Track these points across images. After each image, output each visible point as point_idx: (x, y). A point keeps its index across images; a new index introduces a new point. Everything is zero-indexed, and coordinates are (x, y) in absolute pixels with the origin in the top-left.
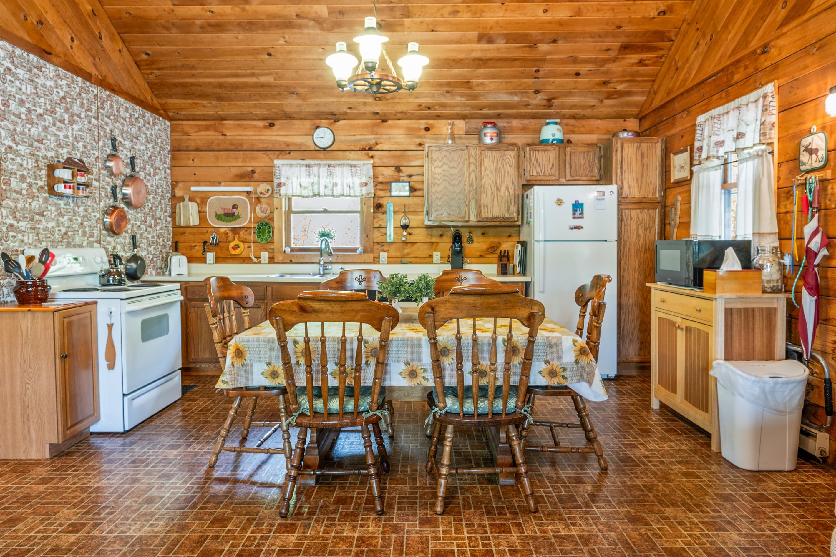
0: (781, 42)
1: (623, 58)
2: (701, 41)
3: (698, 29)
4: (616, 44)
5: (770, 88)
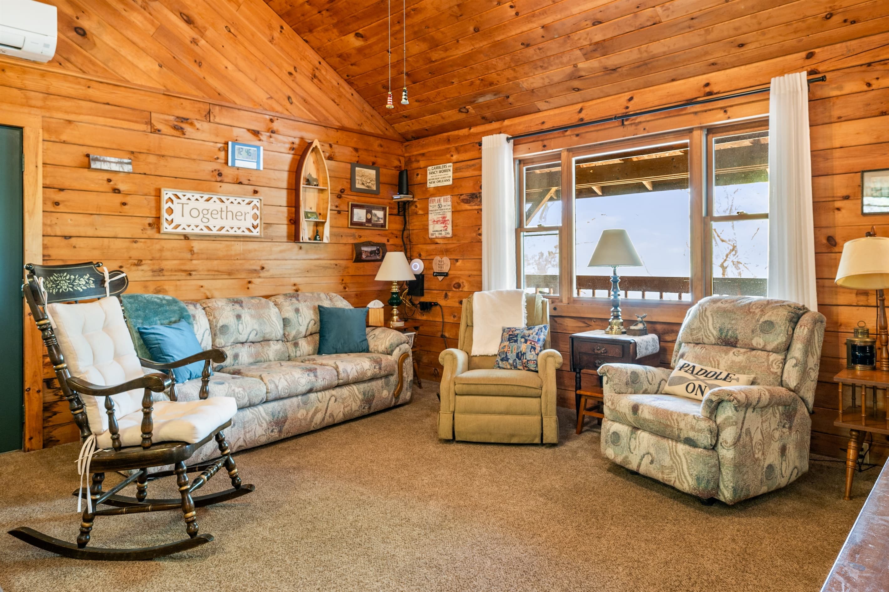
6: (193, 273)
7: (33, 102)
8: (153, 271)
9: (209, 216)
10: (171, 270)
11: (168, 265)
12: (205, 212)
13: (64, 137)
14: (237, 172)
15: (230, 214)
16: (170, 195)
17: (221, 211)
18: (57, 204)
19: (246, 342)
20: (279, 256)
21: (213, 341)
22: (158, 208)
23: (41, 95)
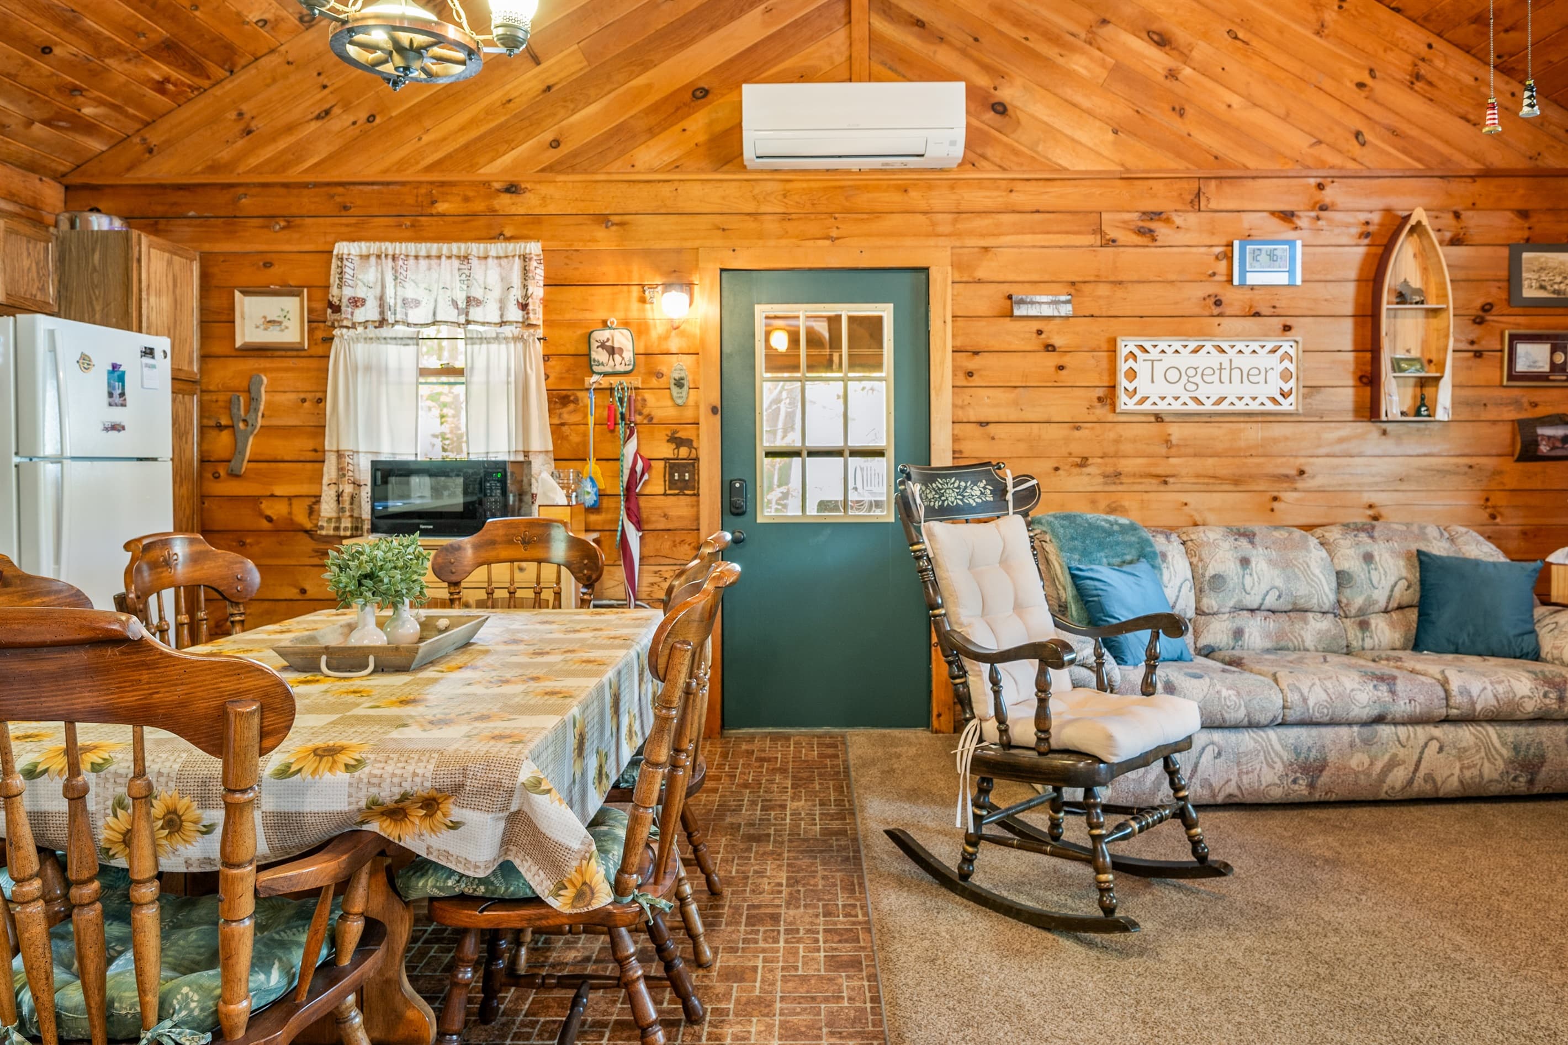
0: (544, 190)
1: (147, 62)
2: (337, 111)
3: (325, 87)
4: (161, 32)
5: (534, 248)
6: (1171, 480)
7: (940, 229)
8: (1106, 476)
9: (1198, 379)
10: (1134, 475)
11: (1128, 465)
12: (1191, 372)
13: (980, 274)
14: (1249, 294)
16: (1132, 347)
17: (1221, 369)
18: (970, 374)
19: (1258, 609)
20: (1337, 449)
21: (1198, 601)
22: (1113, 372)
23: (950, 216)
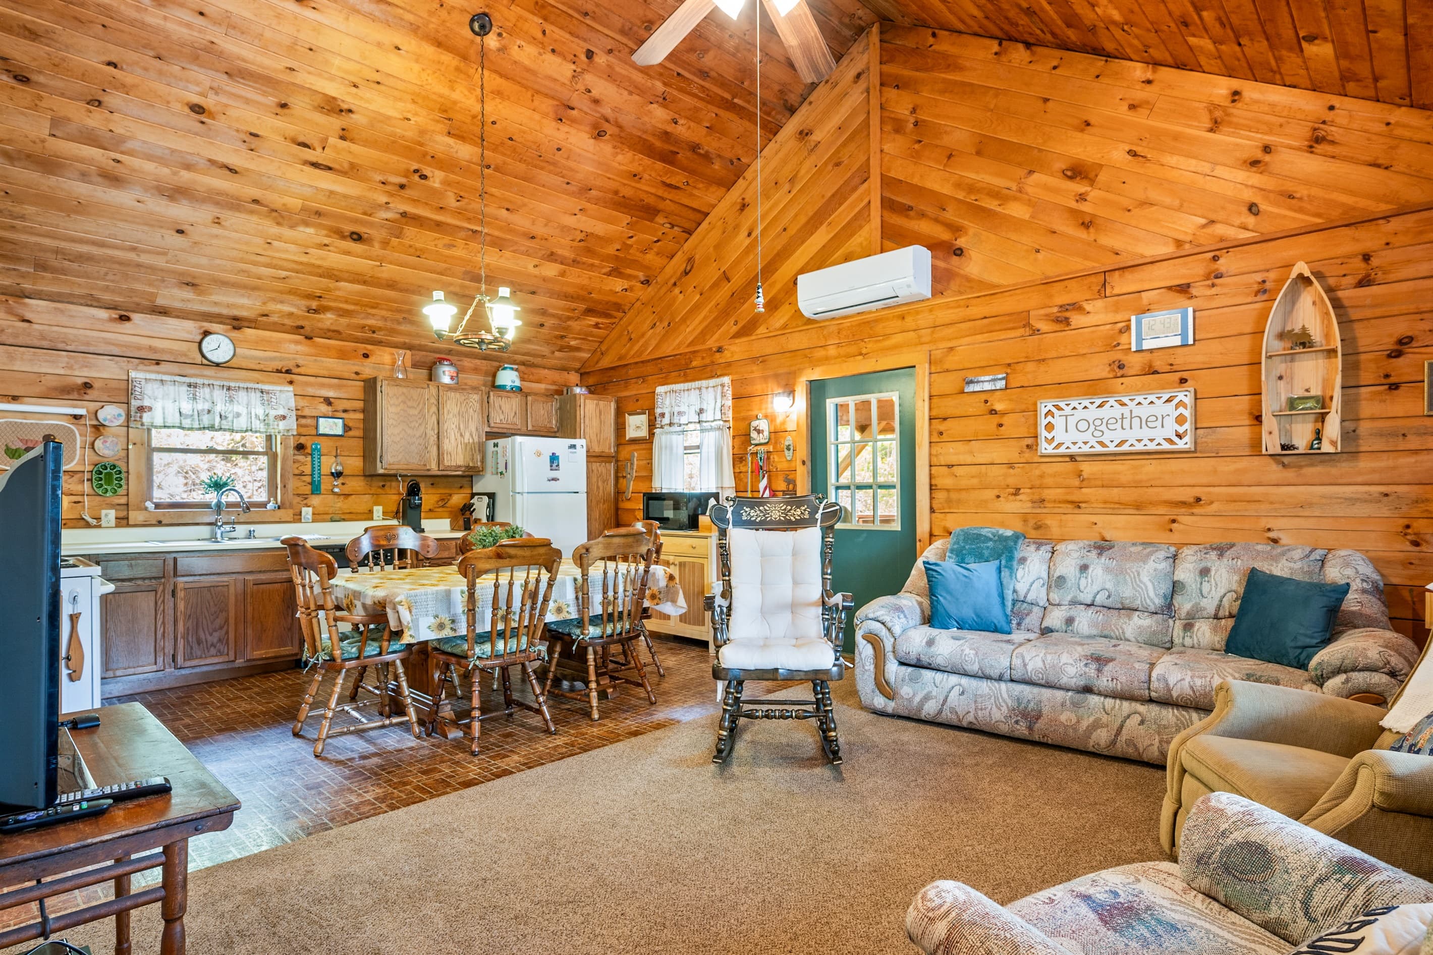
5: (727, 380)
6: (1083, 505)
7: (924, 340)
8: (1033, 502)
9: (1103, 428)
10: (1055, 501)
11: (1049, 494)
12: (1098, 422)
13: (946, 366)
14: (1148, 356)
15: (1136, 421)
16: (1050, 407)
17: (1123, 418)
18: (940, 434)
19: (1090, 604)
21: (1048, 595)
22: (1036, 426)
23: (930, 330)
